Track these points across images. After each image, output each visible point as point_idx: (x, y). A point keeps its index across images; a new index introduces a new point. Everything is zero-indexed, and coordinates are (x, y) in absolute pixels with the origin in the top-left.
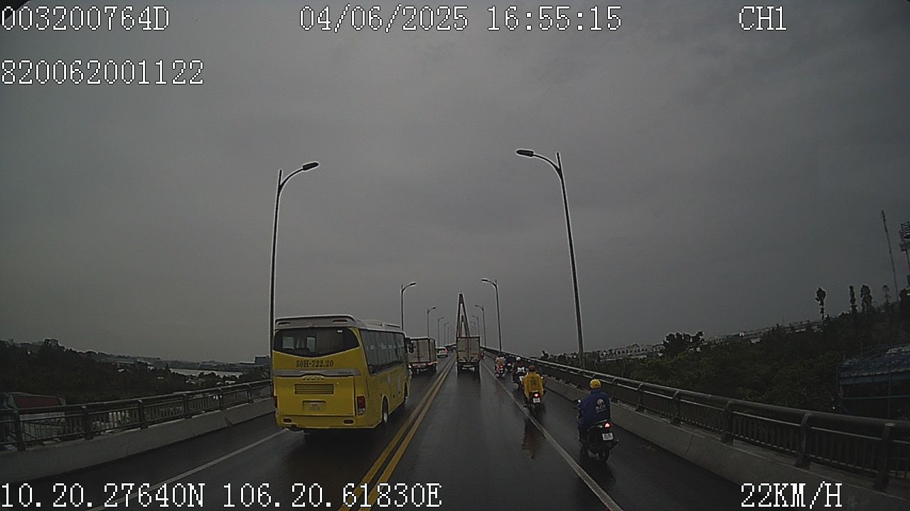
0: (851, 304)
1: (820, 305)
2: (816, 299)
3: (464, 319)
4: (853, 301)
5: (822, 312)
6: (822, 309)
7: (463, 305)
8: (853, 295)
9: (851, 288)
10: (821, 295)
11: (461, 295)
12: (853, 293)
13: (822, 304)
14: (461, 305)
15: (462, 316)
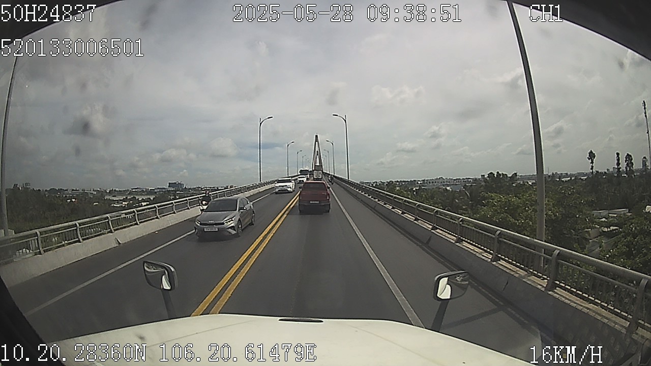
1: (591, 163)
2: (588, 158)
3: (319, 154)
4: (618, 164)
5: (592, 169)
6: (592, 167)
7: (318, 143)
8: (618, 160)
9: (618, 154)
10: (592, 156)
11: (317, 136)
12: (619, 158)
14: (317, 143)
15: (317, 152)
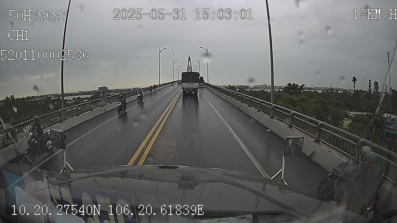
0: (369, 88)
2: (352, 81)
4: (370, 86)
5: (354, 87)
6: (355, 86)
7: (190, 62)
8: (370, 84)
9: (370, 81)
10: (355, 79)
11: (189, 57)
12: (370, 83)
13: (355, 83)
15: (190, 66)
